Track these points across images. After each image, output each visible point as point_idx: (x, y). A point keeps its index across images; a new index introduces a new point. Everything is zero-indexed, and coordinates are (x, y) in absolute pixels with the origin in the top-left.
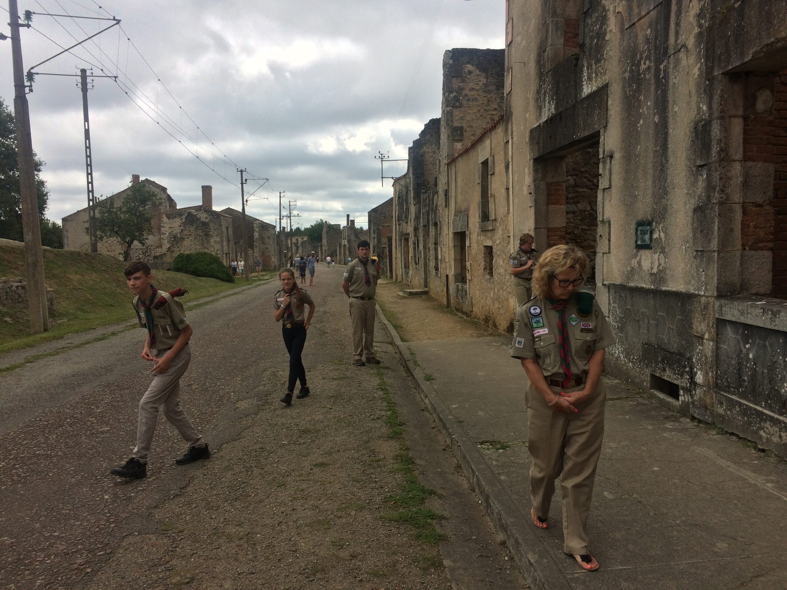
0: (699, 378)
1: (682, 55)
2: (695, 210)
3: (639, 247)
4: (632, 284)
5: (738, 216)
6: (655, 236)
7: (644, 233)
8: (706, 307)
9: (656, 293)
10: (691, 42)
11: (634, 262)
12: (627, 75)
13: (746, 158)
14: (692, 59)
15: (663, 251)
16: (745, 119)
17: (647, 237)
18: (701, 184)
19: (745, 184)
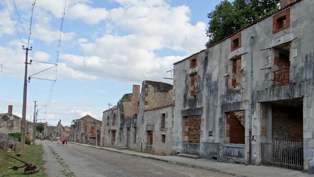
0: (220, 155)
1: (217, 107)
2: (220, 131)
3: (209, 136)
4: (208, 142)
5: (226, 132)
6: (213, 134)
7: (211, 133)
8: (221, 145)
9: (213, 143)
10: (219, 106)
11: (209, 138)
12: (207, 107)
13: (227, 124)
14: (219, 108)
15: (214, 136)
16: (227, 118)
17: (211, 134)
18: (221, 127)
19: (227, 127)
